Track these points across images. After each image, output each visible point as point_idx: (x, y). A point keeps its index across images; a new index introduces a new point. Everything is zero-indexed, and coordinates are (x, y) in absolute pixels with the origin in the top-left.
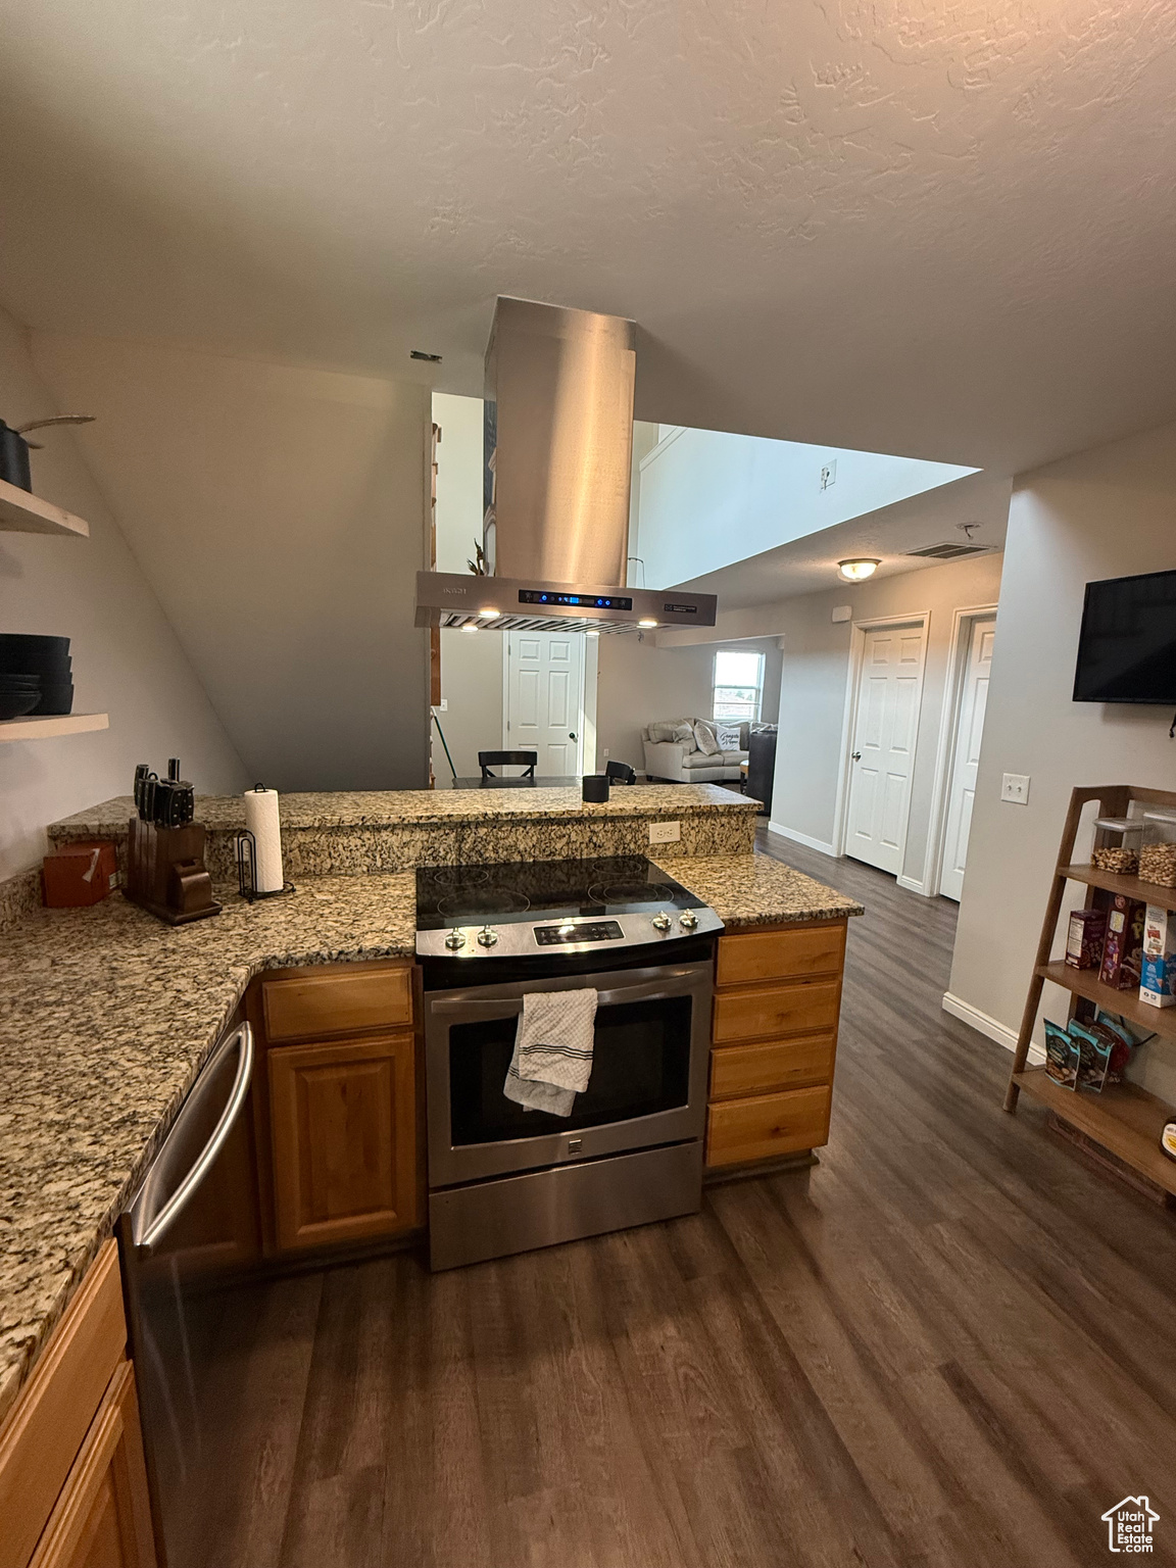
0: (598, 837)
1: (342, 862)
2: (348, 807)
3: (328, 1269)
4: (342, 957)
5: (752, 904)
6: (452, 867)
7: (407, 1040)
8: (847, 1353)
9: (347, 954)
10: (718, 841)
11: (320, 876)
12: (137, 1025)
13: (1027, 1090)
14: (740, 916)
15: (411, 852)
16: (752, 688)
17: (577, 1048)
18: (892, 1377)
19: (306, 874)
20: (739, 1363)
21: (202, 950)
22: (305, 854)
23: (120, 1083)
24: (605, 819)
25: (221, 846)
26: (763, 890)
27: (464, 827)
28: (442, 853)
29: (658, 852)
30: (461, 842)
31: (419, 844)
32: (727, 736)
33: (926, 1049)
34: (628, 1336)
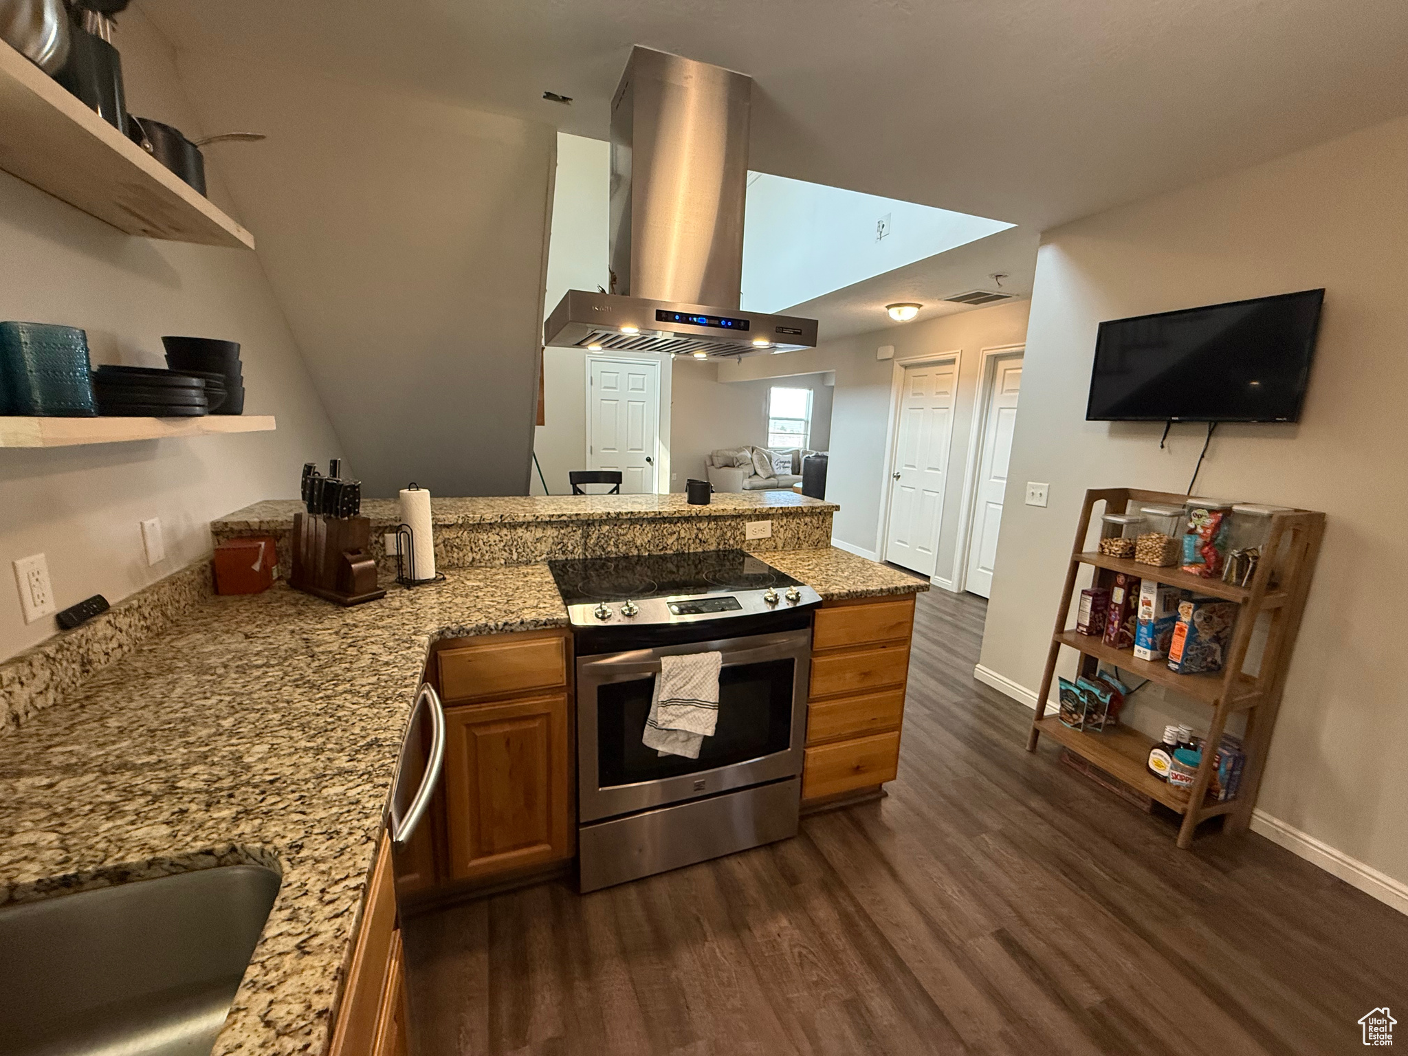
0: (703, 533)
1: (483, 555)
2: (485, 509)
3: (491, 896)
4: (507, 628)
5: (841, 584)
6: (579, 559)
7: (562, 698)
8: (921, 928)
9: (511, 625)
10: (802, 538)
11: (463, 568)
12: (348, 679)
13: (1045, 731)
14: (833, 592)
15: (543, 547)
16: (801, 420)
17: (706, 700)
18: (957, 942)
19: (451, 566)
20: (840, 941)
21: (380, 624)
22: (449, 548)
23: (353, 720)
24: (710, 518)
25: (373, 541)
26: (846, 574)
27: (589, 525)
28: (570, 548)
29: (753, 547)
30: (587, 538)
31: (551, 540)
32: (781, 462)
33: (963, 707)
34: (749, 929)
